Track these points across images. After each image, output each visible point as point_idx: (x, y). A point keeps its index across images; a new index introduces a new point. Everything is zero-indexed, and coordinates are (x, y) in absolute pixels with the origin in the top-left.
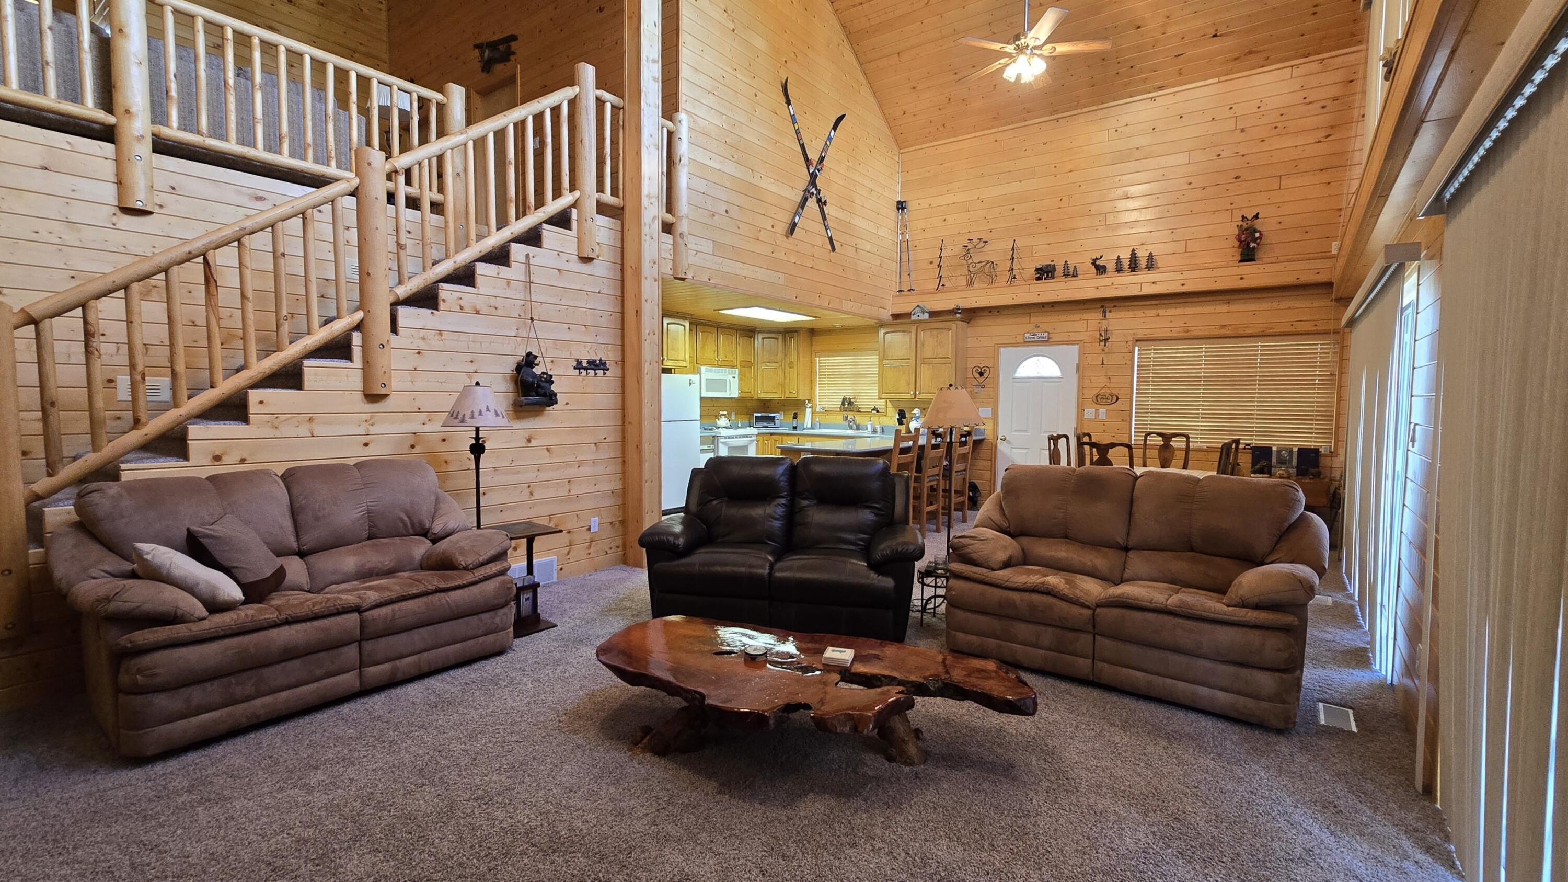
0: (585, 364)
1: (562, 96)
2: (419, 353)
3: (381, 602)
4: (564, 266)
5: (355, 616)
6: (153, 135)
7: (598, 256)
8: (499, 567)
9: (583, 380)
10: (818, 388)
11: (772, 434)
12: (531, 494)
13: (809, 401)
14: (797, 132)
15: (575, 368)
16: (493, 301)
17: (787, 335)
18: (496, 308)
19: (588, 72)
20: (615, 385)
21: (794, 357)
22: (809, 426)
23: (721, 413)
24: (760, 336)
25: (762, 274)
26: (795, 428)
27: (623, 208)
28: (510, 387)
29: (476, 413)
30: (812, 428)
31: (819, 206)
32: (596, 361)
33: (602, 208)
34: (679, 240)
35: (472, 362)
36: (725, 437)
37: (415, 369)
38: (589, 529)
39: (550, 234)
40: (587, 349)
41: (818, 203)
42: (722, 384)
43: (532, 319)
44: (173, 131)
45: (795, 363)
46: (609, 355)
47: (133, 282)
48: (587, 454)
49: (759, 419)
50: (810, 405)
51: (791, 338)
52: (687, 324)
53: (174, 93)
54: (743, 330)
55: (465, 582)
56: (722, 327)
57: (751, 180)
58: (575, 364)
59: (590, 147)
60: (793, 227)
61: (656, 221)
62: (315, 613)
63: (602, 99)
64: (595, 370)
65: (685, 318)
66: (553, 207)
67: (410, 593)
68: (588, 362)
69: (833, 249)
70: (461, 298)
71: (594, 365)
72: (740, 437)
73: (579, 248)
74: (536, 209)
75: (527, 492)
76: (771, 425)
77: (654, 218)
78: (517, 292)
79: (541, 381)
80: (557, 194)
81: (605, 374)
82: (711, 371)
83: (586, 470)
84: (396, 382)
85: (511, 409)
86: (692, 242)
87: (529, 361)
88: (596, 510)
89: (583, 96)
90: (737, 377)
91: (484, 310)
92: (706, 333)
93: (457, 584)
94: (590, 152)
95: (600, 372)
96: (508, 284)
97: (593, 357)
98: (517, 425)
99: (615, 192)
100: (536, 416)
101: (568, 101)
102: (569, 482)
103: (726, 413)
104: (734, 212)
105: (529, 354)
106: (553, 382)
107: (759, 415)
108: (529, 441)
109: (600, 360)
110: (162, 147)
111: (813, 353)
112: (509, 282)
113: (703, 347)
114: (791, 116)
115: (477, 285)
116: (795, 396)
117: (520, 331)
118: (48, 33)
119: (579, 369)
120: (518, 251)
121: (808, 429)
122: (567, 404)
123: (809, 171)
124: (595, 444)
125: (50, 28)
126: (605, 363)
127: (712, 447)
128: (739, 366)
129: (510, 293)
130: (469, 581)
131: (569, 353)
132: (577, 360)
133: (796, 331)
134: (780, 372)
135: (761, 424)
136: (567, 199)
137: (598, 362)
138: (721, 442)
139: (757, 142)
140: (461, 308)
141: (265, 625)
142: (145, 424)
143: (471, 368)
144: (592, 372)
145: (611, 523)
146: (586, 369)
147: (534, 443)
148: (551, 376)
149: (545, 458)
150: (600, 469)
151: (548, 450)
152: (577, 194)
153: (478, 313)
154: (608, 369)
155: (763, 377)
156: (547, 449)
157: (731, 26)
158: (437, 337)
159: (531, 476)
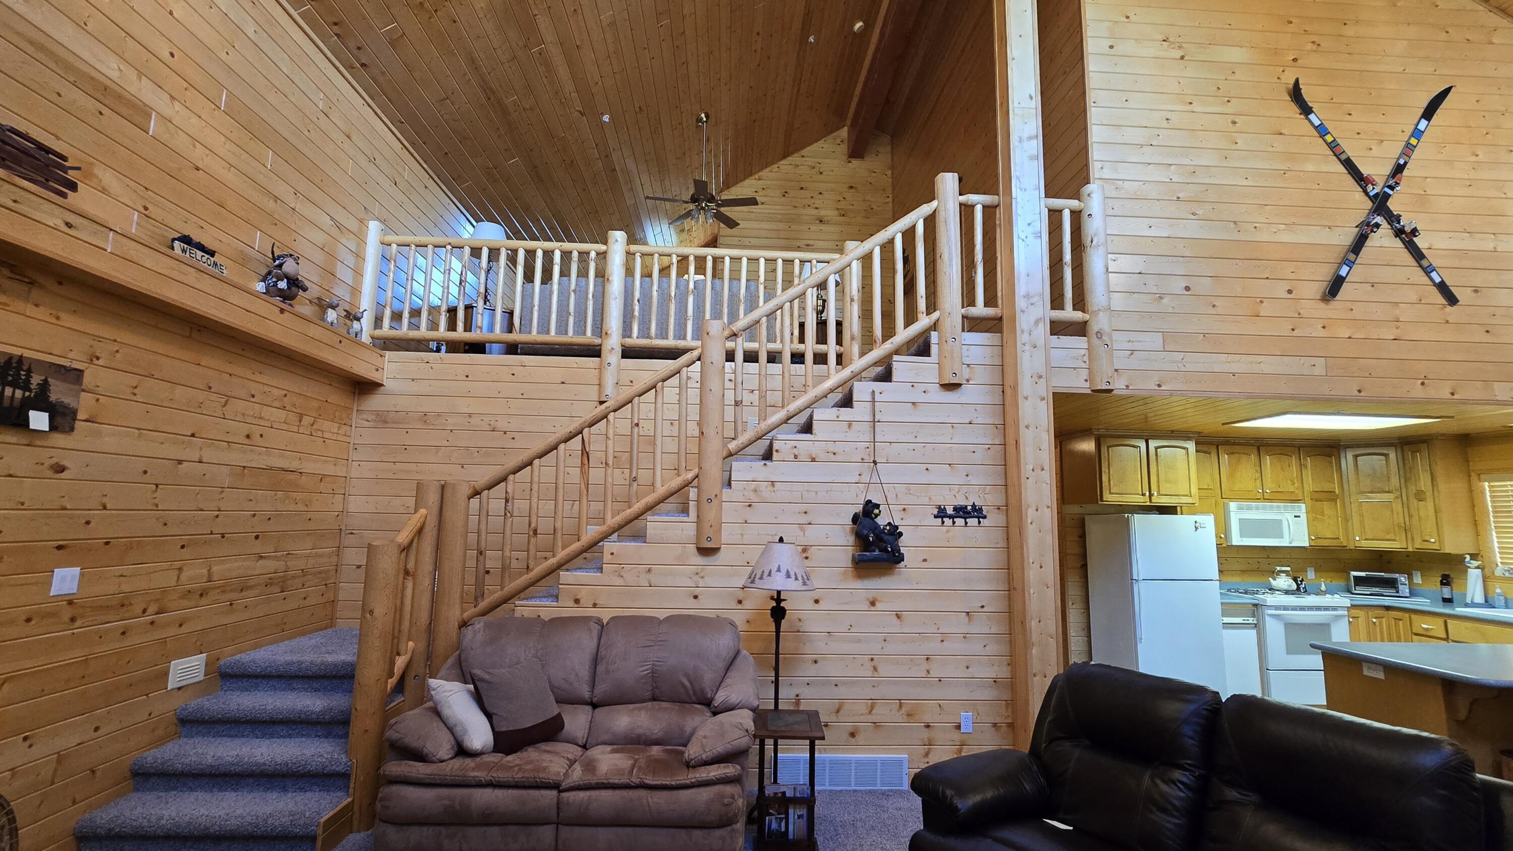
0: (950, 511)
1: (916, 217)
2: (750, 506)
3: (579, 785)
4: (919, 398)
5: (554, 793)
6: (622, 346)
7: (968, 380)
8: (719, 772)
9: (948, 531)
10: (1494, 534)
11: (1388, 608)
12: (875, 669)
13: (1474, 557)
14: (1333, 147)
15: (936, 517)
16: (832, 447)
17: (1405, 447)
18: (834, 454)
19: (948, 182)
20: (998, 537)
21: (1424, 482)
22: (1479, 598)
23: (1278, 568)
24: (1350, 455)
25: (1269, 365)
26: (1448, 601)
27: (1001, 317)
28: (851, 539)
29: (766, 573)
30: (1488, 603)
31: (1402, 240)
32: (966, 507)
33: (973, 324)
34: (1095, 341)
35: (806, 513)
36: (1277, 608)
37: (746, 522)
38: (958, 727)
39: (903, 366)
40: (954, 492)
41: (1397, 235)
42: (1275, 527)
43: (875, 462)
44: (635, 340)
45: (1429, 494)
46: (986, 499)
47: (534, 459)
48: (957, 625)
49: (1359, 581)
50: (1475, 563)
51: (1413, 452)
52: (1191, 446)
53: (636, 313)
54: (1312, 446)
55: (673, 783)
56: (1268, 445)
57: (1236, 236)
58: (936, 512)
59: (951, 260)
60: (1336, 285)
61: (1041, 325)
62: (516, 782)
63: (970, 203)
64: (965, 518)
65: (1188, 438)
66: (903, 334)
67: (611, 781)
68: (955, 509)
69: (1452, 300)
70: (795, 447)
71: (964, 512)
72: (1310, 608)
73: (940, 375)
74: (883, 342)
75: (869, 665)
76: (1392, 591)
77: (1037, 322)
78: (862, 434)
79: (885, 533)
80: (911, 318)
81: (979, 522)
82: (1249, 508)
83: (954, 646)
84: (727, 534)
85: (850, 566)
86: (1120, 341)
87: (870, 509)
88: (971, 704)
89: (941, 208)
90: (1304, 516)
91: (822, 456)
92: (1236, 456)
93: (664, 783)
94: (951, 265)
95: (973, 521)
96: (850, 426)
97: (962, 502)
98: (859, 584)
99: (990, 301)
100: (884, 574)
101: (924, 220)
102: (927, 659)
103: (1289, 569)
104: (1203, 285)
105: (869, 502)
106: (901, 534)
107: (1363, 574)
108: (873, 603)
109: (974, 506)
110: (628, 353)
111: (1470, 475)
112: (850, 424)
113: (1232, 475)
114: (1316, 128)
115: (814, 432)
116: (1436, 547)
117: (862, 477)
118: (573, 295)
119: (942, 517)
120: (862, 391)
121: (1474, 605)
122: (925, 560)
123: (1367, 194)
124: (968, 613)
125: (574, 291)
126: (981, 509)
127: (1251, 620)
128: (1307, 499)
129: (851, 436)
130: (678, 782)
131: (927, 499)
132: (939, 507)
133: (1424, 442)
134: (1397, 506)
135: (1359, 590)
136: (924, 321)
137: (969, 508)
138: (1268, 615)
139: (1245, 183)
140: (796, 457)
141: (473, 783)
142: (532, 570)
143: (804, 519)
144: (960, 521)
145: (995, 725)
146: (950, 517)
147: (879, 606)
148: (897, 527)
149: (894, 625)
150: (976, 647)
151: (898, 617)
152: (935, 315)
153: (813, 460)
154: (985, 517)
155: (1361, 515)
156: (897, 614)
157: (1178, 54)
158: (769, 488)
159: (875, 648)
